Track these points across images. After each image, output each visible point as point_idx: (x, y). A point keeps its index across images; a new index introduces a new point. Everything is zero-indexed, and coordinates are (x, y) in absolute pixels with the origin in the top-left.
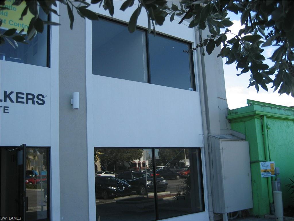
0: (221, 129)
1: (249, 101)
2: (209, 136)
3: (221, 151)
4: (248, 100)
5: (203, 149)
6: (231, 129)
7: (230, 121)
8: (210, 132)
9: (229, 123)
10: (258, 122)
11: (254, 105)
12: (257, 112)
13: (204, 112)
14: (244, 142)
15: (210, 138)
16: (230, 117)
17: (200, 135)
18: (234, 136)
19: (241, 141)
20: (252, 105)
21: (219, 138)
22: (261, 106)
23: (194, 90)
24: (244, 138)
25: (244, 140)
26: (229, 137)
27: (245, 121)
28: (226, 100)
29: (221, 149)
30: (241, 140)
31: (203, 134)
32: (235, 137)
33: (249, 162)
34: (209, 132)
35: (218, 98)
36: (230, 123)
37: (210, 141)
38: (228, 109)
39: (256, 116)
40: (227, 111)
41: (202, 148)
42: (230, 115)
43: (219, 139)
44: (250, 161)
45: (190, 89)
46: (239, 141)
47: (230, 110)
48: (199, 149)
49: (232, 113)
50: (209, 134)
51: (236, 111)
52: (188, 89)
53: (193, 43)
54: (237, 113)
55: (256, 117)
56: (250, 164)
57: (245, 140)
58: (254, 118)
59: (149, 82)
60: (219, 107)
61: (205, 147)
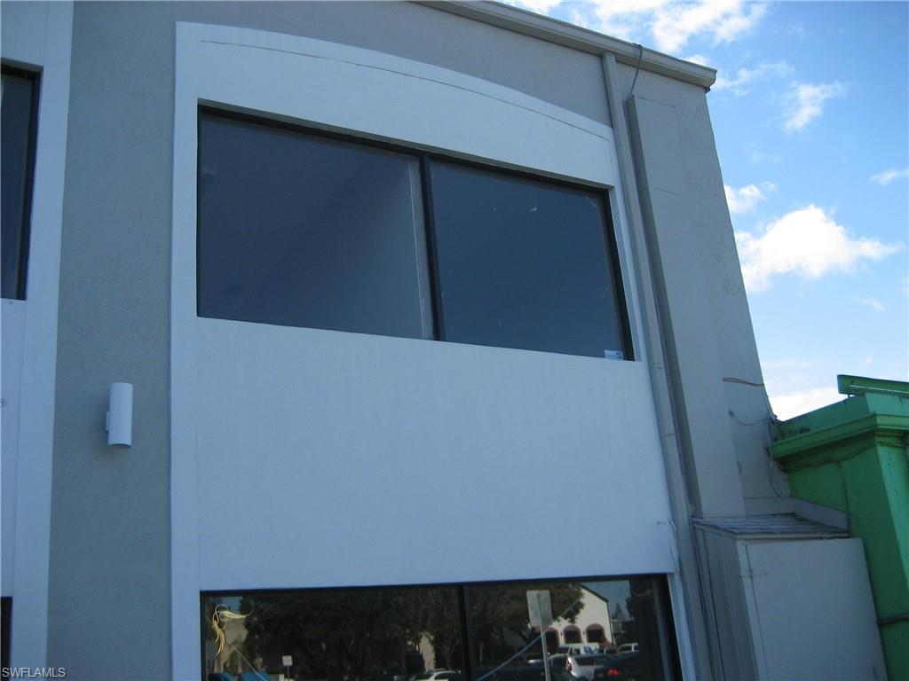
0: (745, 499)
1: (846, 383)
2: (696, 526)
3: (746, 582)
4: (841, 378)
5: (677, 577)
6: (791, 496)
7: (786, 463)
8: (701, 513)
9: (782, 473)
10: (890, 459)
11: (868, 395)
12: (879, 420)
13: (669, 435)
14: (846, 540)
15: (699, 533)
16: (785, 447)
17: (659, 523)
18: (804, 520)
19: (833, 538)
20: (860, 394)
21: (733, 533)
22: (897, 398)
23: (629, 355)
24: (842, 525)
25: (844, 532)
26: (778, 525)
27: (838, 462)
28: (763, 385)
29: (744, 572)
30: (831, 535)
31: (674, 519)
32: (804, 525)
33: (875, 619)
34: (696, 513)
35: (724, 380)
36: (785, 471)
37: (702, 544)
38: (772, 421)
39: (879, 436)
40: (767, 427)
41: (671, 574)
42: (782, 441)
43: (734, 536)
44: (878, 616)
45: (613, 353)
46: (821, 538)
47: (780, 422)
48: (661, 579)
49: (790, 432)
50: (695, 520)
51: (801, 424)
52: (603, 356)
53: (613, 187)
54: (808, 430)
55: (882, 439)
56: (877, 627)
57: (848, 534)
58: (875, 446)
59: (438, 335)
60: (731, 414)
61: (685, 569)
